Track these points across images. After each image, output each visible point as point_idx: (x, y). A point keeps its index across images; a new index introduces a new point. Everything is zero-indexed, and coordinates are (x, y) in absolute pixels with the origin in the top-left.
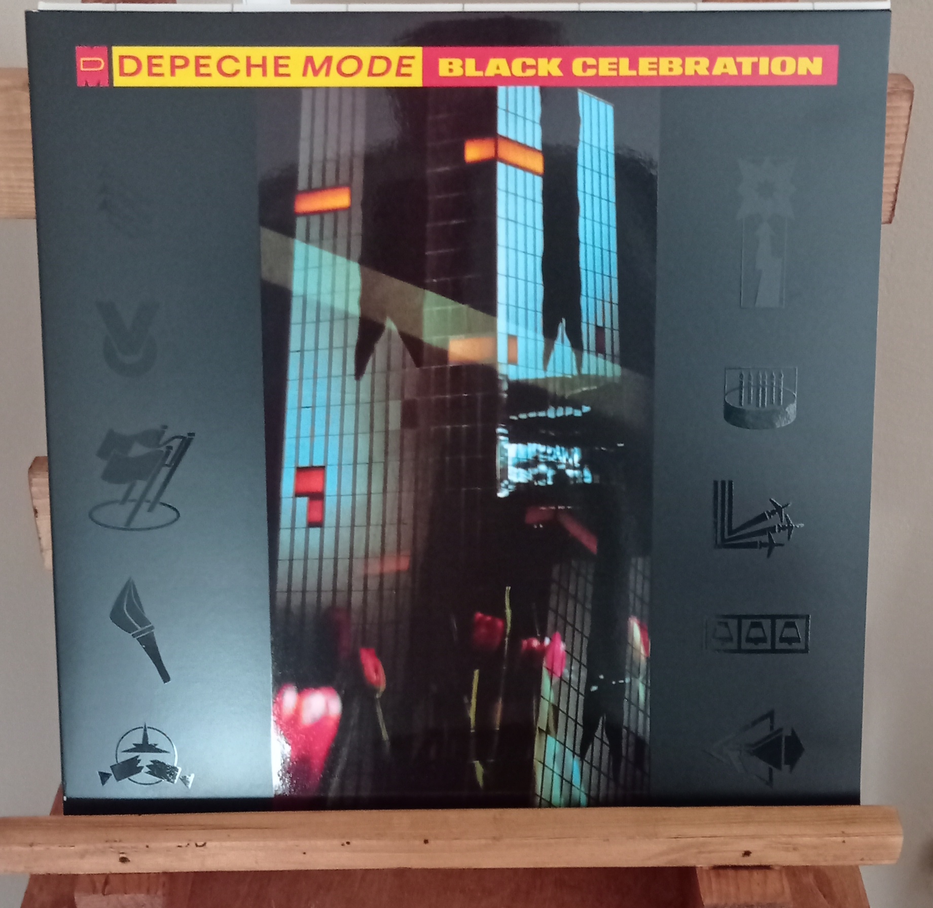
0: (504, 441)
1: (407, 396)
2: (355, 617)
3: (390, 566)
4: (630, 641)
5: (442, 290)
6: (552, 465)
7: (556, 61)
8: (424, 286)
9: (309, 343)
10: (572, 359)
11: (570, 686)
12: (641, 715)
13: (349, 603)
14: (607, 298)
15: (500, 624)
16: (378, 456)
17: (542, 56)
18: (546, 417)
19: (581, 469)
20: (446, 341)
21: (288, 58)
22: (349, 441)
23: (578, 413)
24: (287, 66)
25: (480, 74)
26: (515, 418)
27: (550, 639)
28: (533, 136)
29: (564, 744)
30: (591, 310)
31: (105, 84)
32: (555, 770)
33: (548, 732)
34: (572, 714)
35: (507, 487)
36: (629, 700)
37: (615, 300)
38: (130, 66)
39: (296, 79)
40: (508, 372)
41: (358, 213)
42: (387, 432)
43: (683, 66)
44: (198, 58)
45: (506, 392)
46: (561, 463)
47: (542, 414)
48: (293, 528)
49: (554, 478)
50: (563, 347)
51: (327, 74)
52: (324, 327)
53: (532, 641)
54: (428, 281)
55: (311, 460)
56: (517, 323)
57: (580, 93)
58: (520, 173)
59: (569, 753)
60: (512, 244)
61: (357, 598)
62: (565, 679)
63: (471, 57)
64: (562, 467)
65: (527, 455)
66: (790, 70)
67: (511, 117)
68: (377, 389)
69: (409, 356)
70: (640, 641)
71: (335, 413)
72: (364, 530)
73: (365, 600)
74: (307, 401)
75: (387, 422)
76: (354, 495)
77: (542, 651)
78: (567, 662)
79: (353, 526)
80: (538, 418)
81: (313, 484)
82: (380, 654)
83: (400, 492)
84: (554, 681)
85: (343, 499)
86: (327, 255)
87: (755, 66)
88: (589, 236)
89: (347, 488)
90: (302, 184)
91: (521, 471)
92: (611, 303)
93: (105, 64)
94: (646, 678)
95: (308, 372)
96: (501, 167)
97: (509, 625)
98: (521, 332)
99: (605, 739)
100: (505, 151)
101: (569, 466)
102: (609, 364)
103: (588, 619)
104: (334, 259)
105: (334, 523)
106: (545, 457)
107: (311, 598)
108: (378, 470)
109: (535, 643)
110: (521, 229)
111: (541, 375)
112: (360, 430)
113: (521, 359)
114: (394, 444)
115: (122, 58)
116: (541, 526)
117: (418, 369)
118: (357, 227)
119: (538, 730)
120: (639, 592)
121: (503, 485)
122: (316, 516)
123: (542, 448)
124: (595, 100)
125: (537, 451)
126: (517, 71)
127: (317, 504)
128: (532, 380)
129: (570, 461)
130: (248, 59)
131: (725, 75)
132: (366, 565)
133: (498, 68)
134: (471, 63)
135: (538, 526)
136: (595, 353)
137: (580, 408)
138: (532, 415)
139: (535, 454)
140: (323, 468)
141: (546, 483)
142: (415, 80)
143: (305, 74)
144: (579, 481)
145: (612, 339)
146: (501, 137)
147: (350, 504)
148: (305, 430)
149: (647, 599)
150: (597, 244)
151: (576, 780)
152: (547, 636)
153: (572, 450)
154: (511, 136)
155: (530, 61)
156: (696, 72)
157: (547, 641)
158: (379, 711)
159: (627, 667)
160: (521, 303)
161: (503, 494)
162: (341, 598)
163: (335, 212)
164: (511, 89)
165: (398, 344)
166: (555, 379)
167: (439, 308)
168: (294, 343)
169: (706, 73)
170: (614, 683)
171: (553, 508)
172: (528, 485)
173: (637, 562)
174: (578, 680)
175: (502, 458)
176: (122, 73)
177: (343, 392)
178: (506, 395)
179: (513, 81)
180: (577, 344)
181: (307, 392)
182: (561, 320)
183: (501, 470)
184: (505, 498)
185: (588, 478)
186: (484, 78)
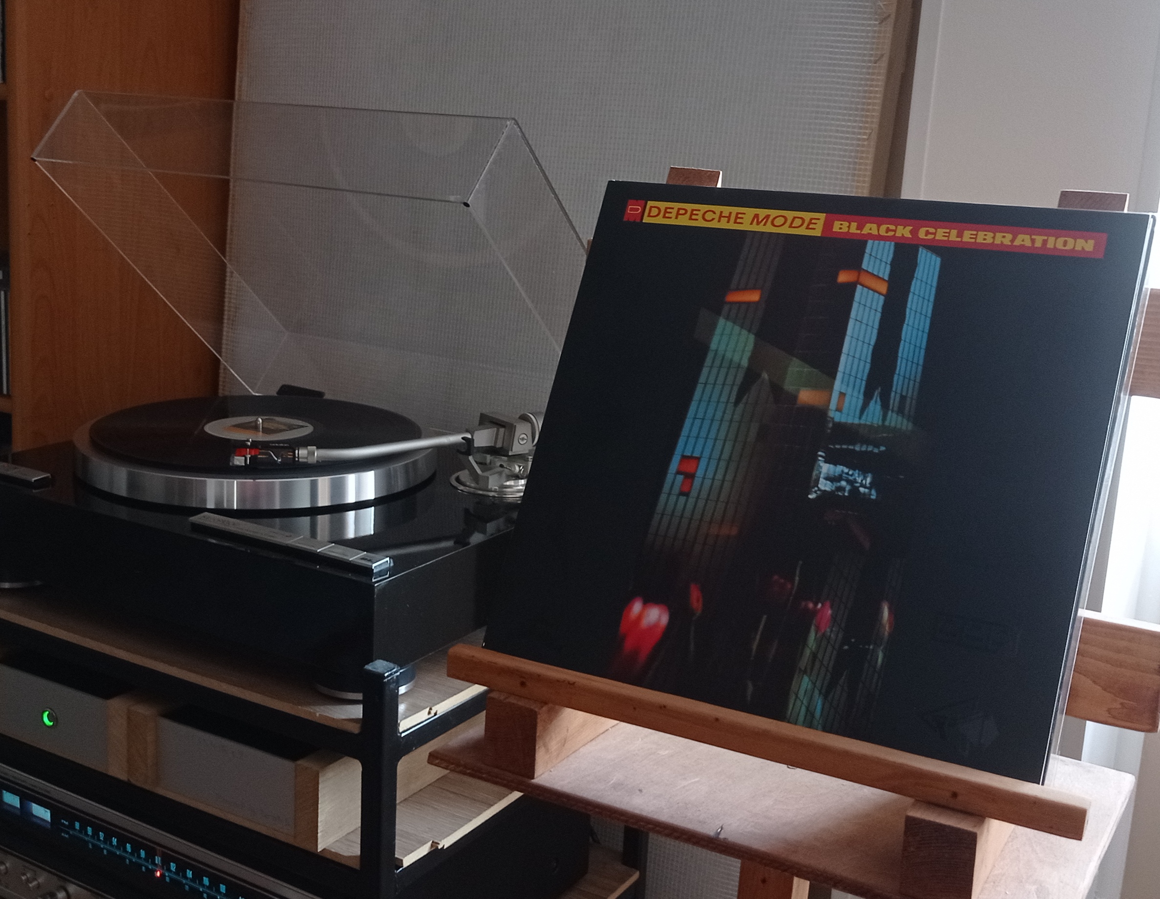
0: (821, 461)
1: (765, 422)
2: (694, 560)
3: (725, 531)
4: (880, 618)
5: (804, 359)
6: (850, 482)
7: (909, 228)
8: (793, 354)
9: (711, 380)
10: (880, 414)
11: (829, 642)
13: (692, 549)
14: (913, 377)
15: (789, 586)
16: (736, 457)
17: (901, 224)
18: (854, 450)
19: (870, 488)
20: (798, 391)
21: (744, 214)
22: (719, 444)
23: (876, 451)
24: (741, 218)
25: (859, 232)
26: (832, 447)
27: (822, 604)
28: (885, 272)
29: (815, 684)
30: (900, 383)
31: (638, 220)
32: (804, 702)
33: (805, 672)
34: (826, 662)
35: (815, 492)
36: (870, 663)
37: (918, 379)
38: (655, 212)
39: (746, 226)
40: (835, 416)
41: (762, 307)
42: (745, 442)
43: (994, 238)
44: (693, 210)
45: (832, 429)
46: (857, 482)
47: (851, 447)
48: (669, 494)
49: (850, 491)
50: (875, 407)
51: (765, 224)
52: (723, 371)
53: (809, 604)
54: (797, 352)
55: (693, 452)
56: (848, 385)
57: (920, 249)
58: (871, 292)
59: (817, 692)
60: (855, 336)
61: (697, 548)
62: (826, 637)
63: (855, 221)
64: (858, 485)
65: (835, 473)
66: (1069, 246)
67: (872, 258)
68: (746, 414)
69: (772, 397)
70: (888, 620)
71: (716, 425)
72: (714, 503)
73: (702, 552)
74: (700, 415)
75: (747, 436)
76: (713, 479)
77: (815, 612)
78: (830, 624)
79: (707, 499)
80: (847, 449)
81: (689, 467)
82: (703, 589)
83: (744, 482)
84: (818, 635)
85: (706, 481)
86: (737, 328)
87: (1045, 242)
88: (909, 336)
89: (710, 475)
90: (733, 285)
91: (829, 483)
92: (915, 381)
93: (641, 210)
94: (886, 648)
95: (706, 397)
96: (859, 287)
97: (795, 588)
98: (849, 392)
99: (845, 688)
100: (864, 279)
101: (862, 485)
102: (905, 421)
103: (852, 596)
104: (740, 332)
105: (696, 495)
106: (847, 476)
107: (669, 542)
108: (733, 465)
109: (811, 606)
110: (864, 326)
111: (856, 421)
112: (728, 438)
113: (845, 410)
114: (748, 450)
115: (651, 207)
116: (834, 524)
117: (775, 405)
118: (760, 315)
119: (798, 669)
120: (893, 584)
121: (814, 490)
122: (686, 489)
123: (846, 470)
124: (929, 254)
125: (842, 471)
126: (883, 232)
127: (689, 481)
128: (849, 423)
129: (864, 482)
130: (721, 212)
131: (1022, 246)
132: (709, 528)
134: (854, 225)
135: (831, 523)
136: (897, 413)
137: (879, 448)
138: (844, 447)
139: (840, 472)
140: (698, 459)
141: (844, 494)
142: (817, 233)
143: (751, 224)
144: (867, 497)
145: (911, 406)
146: (864, 270)
147: (710, 485)
148: (694, 433)
149: (898, 590)
150: (913, 341)
151: (818, 714)
152: (820, 603)
153: (867, 475)
154: (870, 270)
155: (892, 227)
156: (1002, 242)
157: (820, 606)
158: (693, 628)
159: (873, 638)
160: (853, 373)
161: (812, 496)
162: (688, 545)
163: (749, 303)
164: (876, 243)
165: (767, 389)
166: (865, 425)
167: (799, 369)
168: (703, 379)
169: (1010, 244)
170: (861, 647)
171: (845, 512)
172: (832, 493)
173: (896, 562)
174: (835, 639)
175: (818, 472)
176: (649, 215)
177: (724, 412)
178: (829, 431)
179: (879, 238)
180: (885, 406)
181: (702, 409)
182: (878, 388)
183: (814, 480)
184: (813, 499)
185: (874, 495)
186: (861, 235)
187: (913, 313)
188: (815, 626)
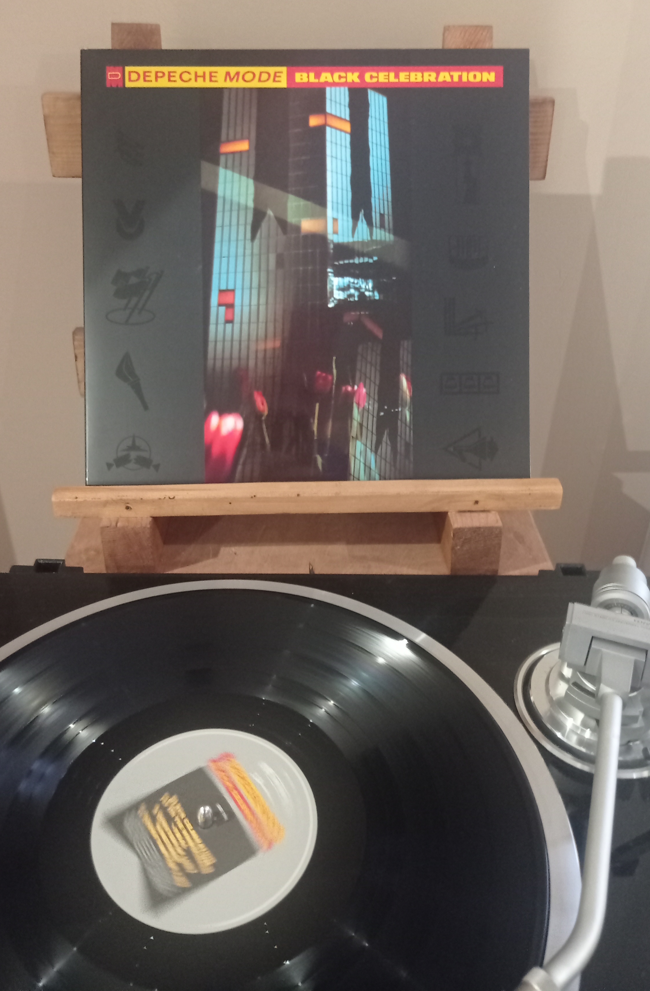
0: (332, 276)
1: (279, 251)
2: (251, 374)
3: (270, 345)
4: (401, 387)
5: (298, 194)
6: (357, 289)
7: (356, 74)
8: (288, 192)
9: (227, 222)
10: (367, 231)
11: (369, 413)
12: (408, 428)
13: (248, 365)
14: (385, 199)
15: (330, 378)
16: (263, 284)
17: (350, 71)
18: (354, 263)
19: (373, 291)
20: (300, 222)
21: (217, 72)
22: (247, 276)
23: (371, 261)
24: (215, 76)
25: (317, 81)
26: (337, 263)
27: (358, 386)
28: (345, 113)
29: (366, 445)
30: (377, 205)
31: (120, 85)
32: (361, 460)
33: (357, 438)
34: (370, 427)
35: (333, 301)
36: (401, 421)
37: (390, 199)
38: (134, 76)
39: (220, 83)
40: (333, 238)
41: (253, 154)
42: (268, 271)
43: (423, 77)
44: (169, 73)
45: (333, 249)
46: (362, 288)
47: (351, 261)
48: (217, 324)
49: (359, 296)
50: (362, 225)
51: (237, 80)
52: (235, 214)
53: (348, 387)
54: (290, 189)
55: (227, 286)
56: (337, 212)
57: (369, 91)
58: (338, 132)
59: (368, 450)
60: (334, 170)
61: (252, 363)
62: (366, 409)
63: (312, 72)
64: (363, 290)
65: (344, 284)
66: (478, 79)
67: (333, 103)
68: (262, 246)
69: (280, 230)
70: (407, 388)
71: (240, 259)
72: (256, 325)
73: (256, 365)
74: (225, 253)
75: (268, 265)
76: (250, 305)
77: (353, 393)
78: (367, 400)
79: (249, 323)
80: (349, 263)
81: (227, 299)
82: (264, 394)
83: (275, 304)
84: (360, 410)
85: (244, 307)
86: (236, 176)
87: (460, 77)
89: (246, 301)
90: (223, 137)
91: (341, 292)
92: (388, 201)
93: (121, 76)
94: (410, 408)
95: (226, 237)
96: (328, 129)
97: (335, 378)
98: (340, 217)
99: (389, 442)
100: (330, 121)
101: (366, 290)
102: (387, 234)
103: (378, 375)
104: (240, 178)
105: (239, 321)
106: (354, 285)
107: (227, 363)
108: (263, 291)
109: (350, 389)
110: (339, 162)
111: (351, 240)
112: (253, 270)
113: (340, 232)
114: (272, 277)
115: (130, 73)
116: (352, 323)
117: (285, 236)
118: (253, 161)
119: (351, 437)
120: (405, 359)
121: (331, 300)
122: (230, 318)
123: (352, 280)
124: (377, 95)
125: (349, 282)
126: (336, 79)
127: (230, 310)
128: (346, 242)
129: (367, 287)
130: (196, 73)
131: (445, 82)
132: (257, 345)
133: (326, 78)
134: (312, 75)
135: (350, 323)
136: (379, 228)
137: (372, 258)
138: (346, 262)
139: (348, 283)
140: (233, 291)
141: (354, 299)
142: (283, 83)
144: (372, 298)
145: (388, 220)
146: (328, 113)
147: (248, 310)
148: (224, 269)
149: (410, 363)
151: (373, 466)
152: (356, 385)
153: (368, 281)
154: (333, 113)
155: (343, 74)
156: (429, 80)
157: (356, 387)
158: (264, 426)
159: (400, 402)
160: (340, 201)
161: (331, 305)
162: (243, 362)
163: (241, 152)
164: (333, 89)
165: (274, 223)
166: (358, 242)
167: (296, 204)
168: (218, 222)
169: (435, 80)
170: (392, 411)
171: (358, 313)
172: (345, 301)
173: (404, 344)
174: (373, 408)
175: (331, 286)
176: (130, 80)
177: (245, 248)
178: (332, 251)
179: (334, 84)
180: (370, 223)
181: (225, 249)
182: (361, 211)
183: (330, 292)
184: (332, 308)
185: (377, 296)
186: (319, 83)
188: (356, 403)
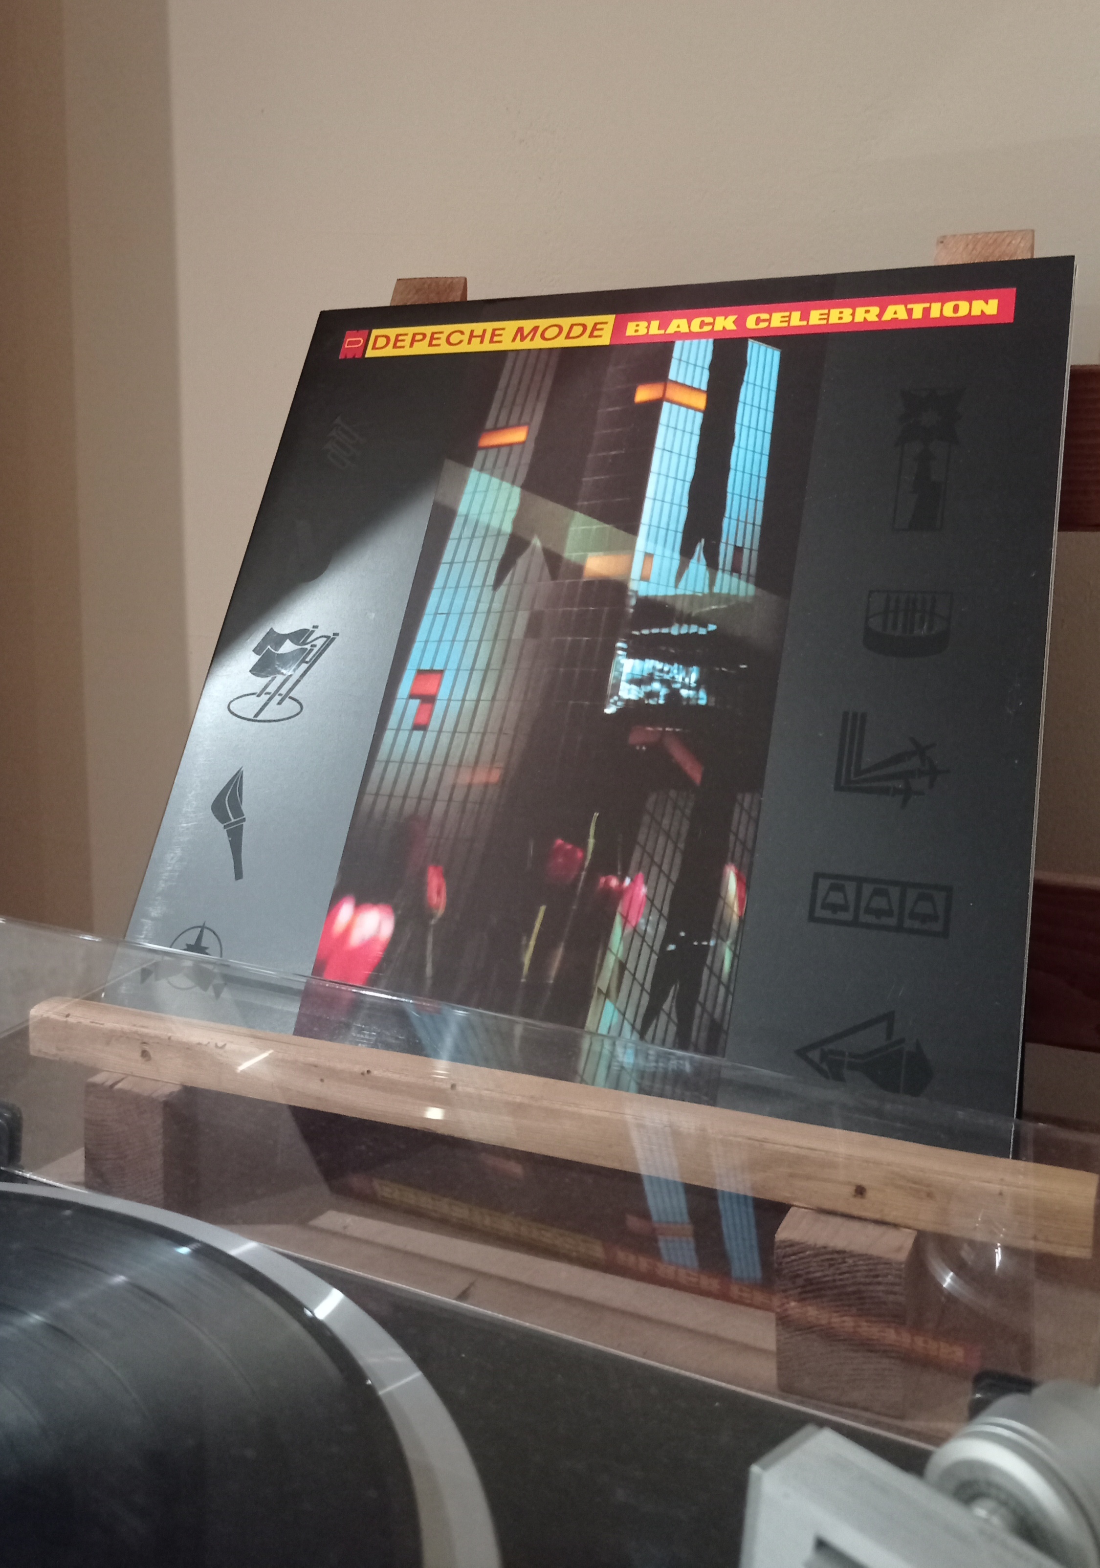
0: (622, 656)
1: (537, 607)
2: (432, 830)
3: (481, 777)
4: (723, 894)
5: (591, 512)
6: (665, 683)
7: (732, 318)
8: (574, 508)
9: (460, 557)
10: (705, 578)
11: (643, 940)
12: (722, 990)
13: (430, 813)
14: (750, 520)
15: (579, 854)
16: (496, 664)
17: (721, 313)
18: (669, 634)
19: (697, 689)
20: (584, 558)
22: (472, 646)
23: (702, 631)
24: (499, 335)
25: (661, 332)
26: (636, 633)
27: (632, 880)
28: (702, 379)
29: (624, 1014)
30: (732, 531)
31: (358, 355)
33: (607, 995)
34: (640, 975)
35: (615, 703)
36: (711, 969)
37: (759, 521)
38: (381, 342)
39: (505, 343)
40: (639, 587)
41: (529, 449)
42: (509, 640)
43: (853, 314)
44: (433, 334)
45: (635, 607)
46: (676, 682)
47: (665, 631)
48: (397, 730)
49: (667, 697)
50: (698, 567)
51: (532, 339)
52: (477, 543)
53: (611, 880)
54: (579, 503)
55: (433, 663)
56: (656, 542)
57: (749, 343)
58: (682, 410)
59: (627, 1027)
60: (664, 471)
61: (439, 808)
62: (639, 932)
63: (655, 319)
64: (678, 686)
65: (643, 671)
66: (962, 312)
67: (683, 365)
68: (509, 598)
69: (546, 571)
70: (735, 896)
71: (466, 620)
72: (464, 736)
73: (446, 812)
74: (444, 608)
75: (512, 631)
76: (464, 700)
77: (620, 893)
78: (645, 910)
79: (454, 732)
80: (660, 634)
81: (427, 688)
82: (447, 873)
83: (509, 700)
84: (626, 932)
85: (452, 703)
86: (495, 481)
87: (927, 311)
88: (741, 463)
89: (458, 693)
90: (489, 424)
91: (634, 687)
92: (754, 524)
93: (363, 342)
94: (735, 943)
95: (452, 582)
96: (666, 406)
97: (589, 857)
98: (659, 551)
99: (674, 1015)
100: (673, 393)
101: (684, 686)
102: (743, 584)
103: (678, 860)
104: (500, 485)
105: (437, 727)
106: (661, 674)
107: (396, 803)
108: (492, 676)
109: (614, 882)
110: (675, 458)
111: (671, 592)
112: (485, 638)
113: (653, 577)
114: (514, 652)
115: (377, 337)
116: (644, 748)
117: (552, 582)
118: (527, 458)
119: (596, 990)
120: (741, 836)
121: (612, 701)
122: (422, 720)
123: (659, 665)
124: (763, 347)
125: (654, 668)
126: (695, 326)
127: (427, 707)
128: (660, 596)
129: (686, 681)
130: (472, 332)
131: (895, 320)
132: (457, 775)
133: (678, 327)
134: (655, 324)
135: (640, 748)
136: (730, 573)
137: (705, 626)
138: (655, 631)
139: (651, 671)
140: (441, 672)
141: (658, 702)
142: (604, 339)
143: (514, 339)
144: (693, 702)
145: (750, 560)
146: (672, 381)
147: (457, 710)
148: (435, 636)
150: (748, 470)
152: (629, 876)
153: (691, 669)
154: (680, 380)
155: (708, 320)
156: (865, 318)
157: (627, 882)
158: (430, 938)
159: (715, 927)
160: (663, 524)
161: (610, 710)
162: (425, 806)
163: (511, 445)
164: (687, 343)
165: (540, 558)
166: (684, 596)
167: (583, 527)
168: (447, 556)
169: (876, 319)
170: (696, 943)
171: (660, 729)
172: (638, 703)
173: (743, 800)
174: (654, 932)
175: (617, 673)
176: (373, 348)
177: (479, 601)
178: (631, 611)
179: (690, 336)
180: (712, 563)
181: (446, 602)
182: (700, 541)
183: (612, 685)
184: (611, 715)
185: (703, 699)
186: (665, 335)
187: (745, 431)
188: (622, 915)
